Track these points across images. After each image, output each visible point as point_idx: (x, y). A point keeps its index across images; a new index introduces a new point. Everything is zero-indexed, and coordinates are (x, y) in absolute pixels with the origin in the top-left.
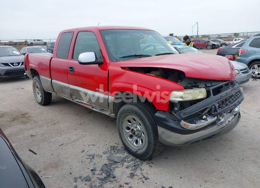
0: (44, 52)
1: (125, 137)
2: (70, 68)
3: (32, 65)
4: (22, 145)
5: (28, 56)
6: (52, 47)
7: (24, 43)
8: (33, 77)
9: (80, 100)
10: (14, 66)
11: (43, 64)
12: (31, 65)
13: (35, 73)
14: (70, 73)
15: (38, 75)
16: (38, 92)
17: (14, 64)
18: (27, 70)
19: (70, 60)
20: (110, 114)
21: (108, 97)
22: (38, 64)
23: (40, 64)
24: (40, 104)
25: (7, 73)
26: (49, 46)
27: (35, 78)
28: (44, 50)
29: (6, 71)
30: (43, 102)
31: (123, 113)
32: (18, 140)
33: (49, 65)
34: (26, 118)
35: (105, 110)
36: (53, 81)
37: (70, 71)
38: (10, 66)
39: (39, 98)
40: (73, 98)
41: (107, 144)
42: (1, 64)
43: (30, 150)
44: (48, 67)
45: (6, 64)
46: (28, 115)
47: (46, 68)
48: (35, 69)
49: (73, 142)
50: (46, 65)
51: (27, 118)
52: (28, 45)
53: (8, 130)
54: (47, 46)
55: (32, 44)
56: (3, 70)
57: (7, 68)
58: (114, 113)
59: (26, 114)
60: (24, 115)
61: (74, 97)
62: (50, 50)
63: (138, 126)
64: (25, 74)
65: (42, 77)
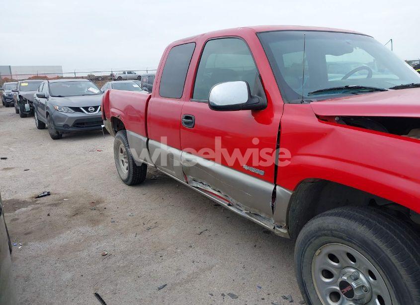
0: (136, 89)
1: (318, 293)
2: (187, 118)
3: (115, 111)
4: (82, 278)
5: (108, 93)
6: (150, 82)
7: (109, 78)
8: (116, 132)
9: (201, 185)
10: (89, 112)
11: (134, 109)
12: (112, 110)
13: (118, 125)
14: (184, 128)
15: (125, 129)
16: (122, 161)
17: (89, 109)
18: (105, 119)
19: (186, 100)
20: (274, 228)
21: (275, 188)
22: (125, 110)
23: (129, 109)
24: (125, 182)
25: (78, 124)
26: (145, 80)
27: (119, 134)
28: (137, 86)
29: (76, 121)
30: (131, 179)
31: (319, 236)
32: (77, 263)
33: (144, 112)
34: (98, 212)
35: (263, 215)
36: (150, 142)
37: (186, 123)
38: (83, 112)
39: (125, 171)
40: (189, 180)
41: (265, 296)
42: (69, 109)
43: (97, 295)
44: (141, 114)
45: (77, 109)
46: (101, 205)
47: (137, 116)
48: (119, 118)
49: (187, 282)
50: (139, 112)
51: (99, 210)
52: (115, 80)
53: (63, 236)
54: (143, 81)
55: (120, 78)
56: (71, 118)
57: (78, 115)
58: (287, 227)
59: (98, 202)
60: (95, 204)
61: (190, 178)
62: (146, 87)
63: (361, 276)
64: (103, 126)
65: (130, 133)
